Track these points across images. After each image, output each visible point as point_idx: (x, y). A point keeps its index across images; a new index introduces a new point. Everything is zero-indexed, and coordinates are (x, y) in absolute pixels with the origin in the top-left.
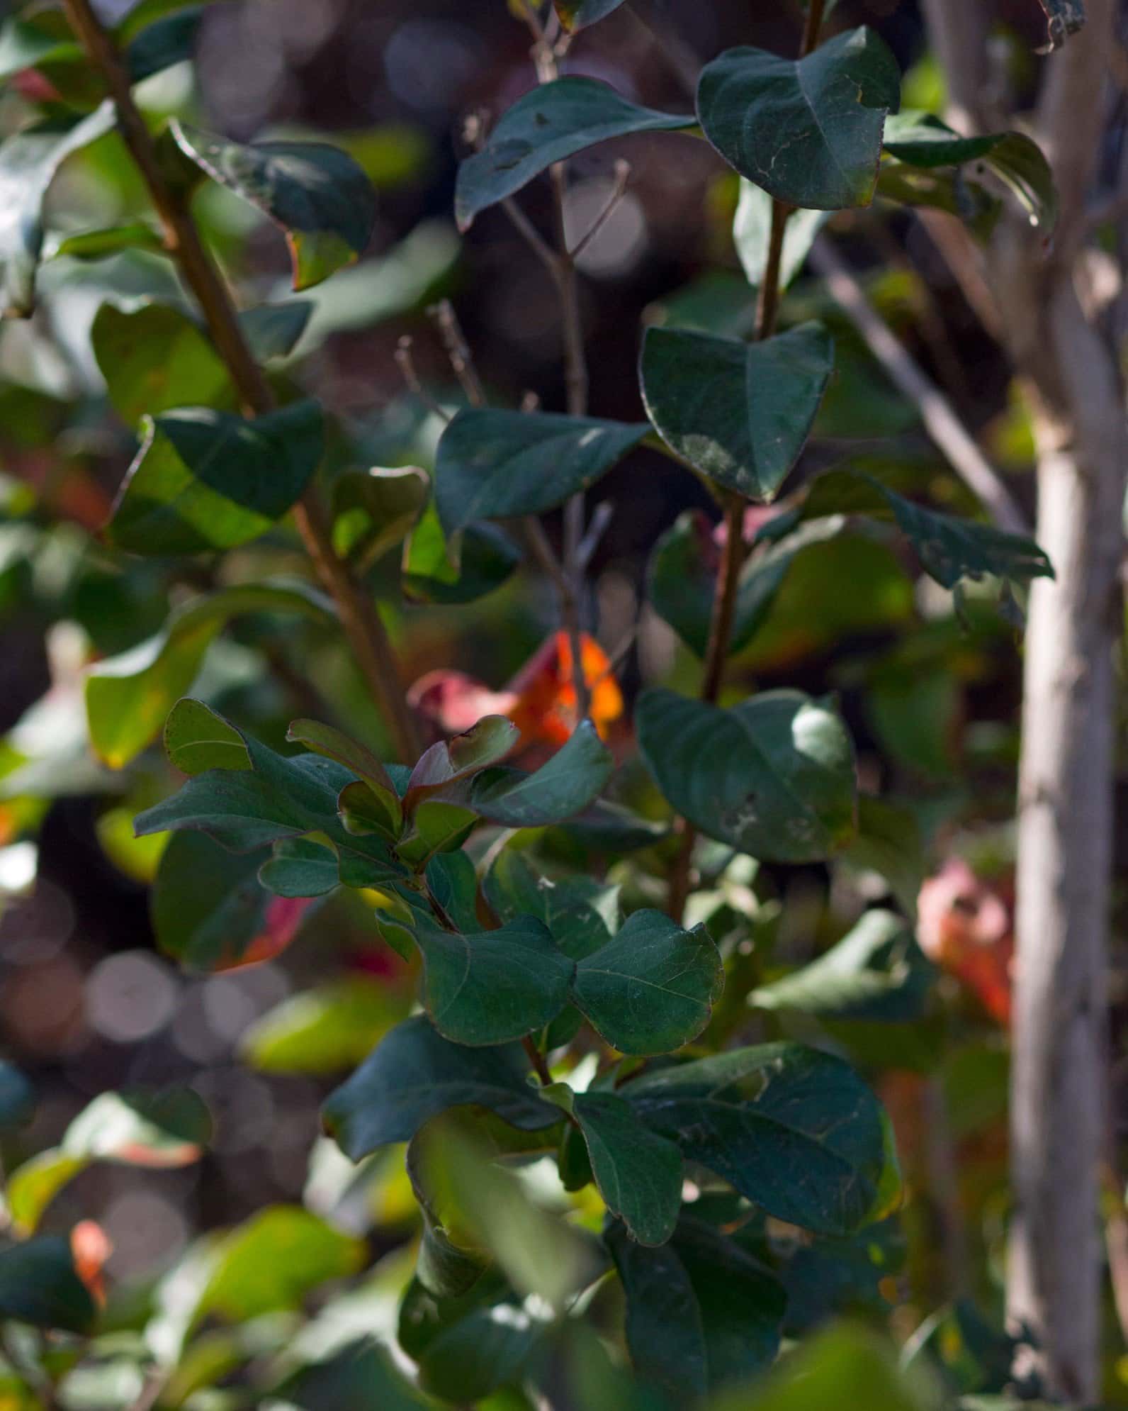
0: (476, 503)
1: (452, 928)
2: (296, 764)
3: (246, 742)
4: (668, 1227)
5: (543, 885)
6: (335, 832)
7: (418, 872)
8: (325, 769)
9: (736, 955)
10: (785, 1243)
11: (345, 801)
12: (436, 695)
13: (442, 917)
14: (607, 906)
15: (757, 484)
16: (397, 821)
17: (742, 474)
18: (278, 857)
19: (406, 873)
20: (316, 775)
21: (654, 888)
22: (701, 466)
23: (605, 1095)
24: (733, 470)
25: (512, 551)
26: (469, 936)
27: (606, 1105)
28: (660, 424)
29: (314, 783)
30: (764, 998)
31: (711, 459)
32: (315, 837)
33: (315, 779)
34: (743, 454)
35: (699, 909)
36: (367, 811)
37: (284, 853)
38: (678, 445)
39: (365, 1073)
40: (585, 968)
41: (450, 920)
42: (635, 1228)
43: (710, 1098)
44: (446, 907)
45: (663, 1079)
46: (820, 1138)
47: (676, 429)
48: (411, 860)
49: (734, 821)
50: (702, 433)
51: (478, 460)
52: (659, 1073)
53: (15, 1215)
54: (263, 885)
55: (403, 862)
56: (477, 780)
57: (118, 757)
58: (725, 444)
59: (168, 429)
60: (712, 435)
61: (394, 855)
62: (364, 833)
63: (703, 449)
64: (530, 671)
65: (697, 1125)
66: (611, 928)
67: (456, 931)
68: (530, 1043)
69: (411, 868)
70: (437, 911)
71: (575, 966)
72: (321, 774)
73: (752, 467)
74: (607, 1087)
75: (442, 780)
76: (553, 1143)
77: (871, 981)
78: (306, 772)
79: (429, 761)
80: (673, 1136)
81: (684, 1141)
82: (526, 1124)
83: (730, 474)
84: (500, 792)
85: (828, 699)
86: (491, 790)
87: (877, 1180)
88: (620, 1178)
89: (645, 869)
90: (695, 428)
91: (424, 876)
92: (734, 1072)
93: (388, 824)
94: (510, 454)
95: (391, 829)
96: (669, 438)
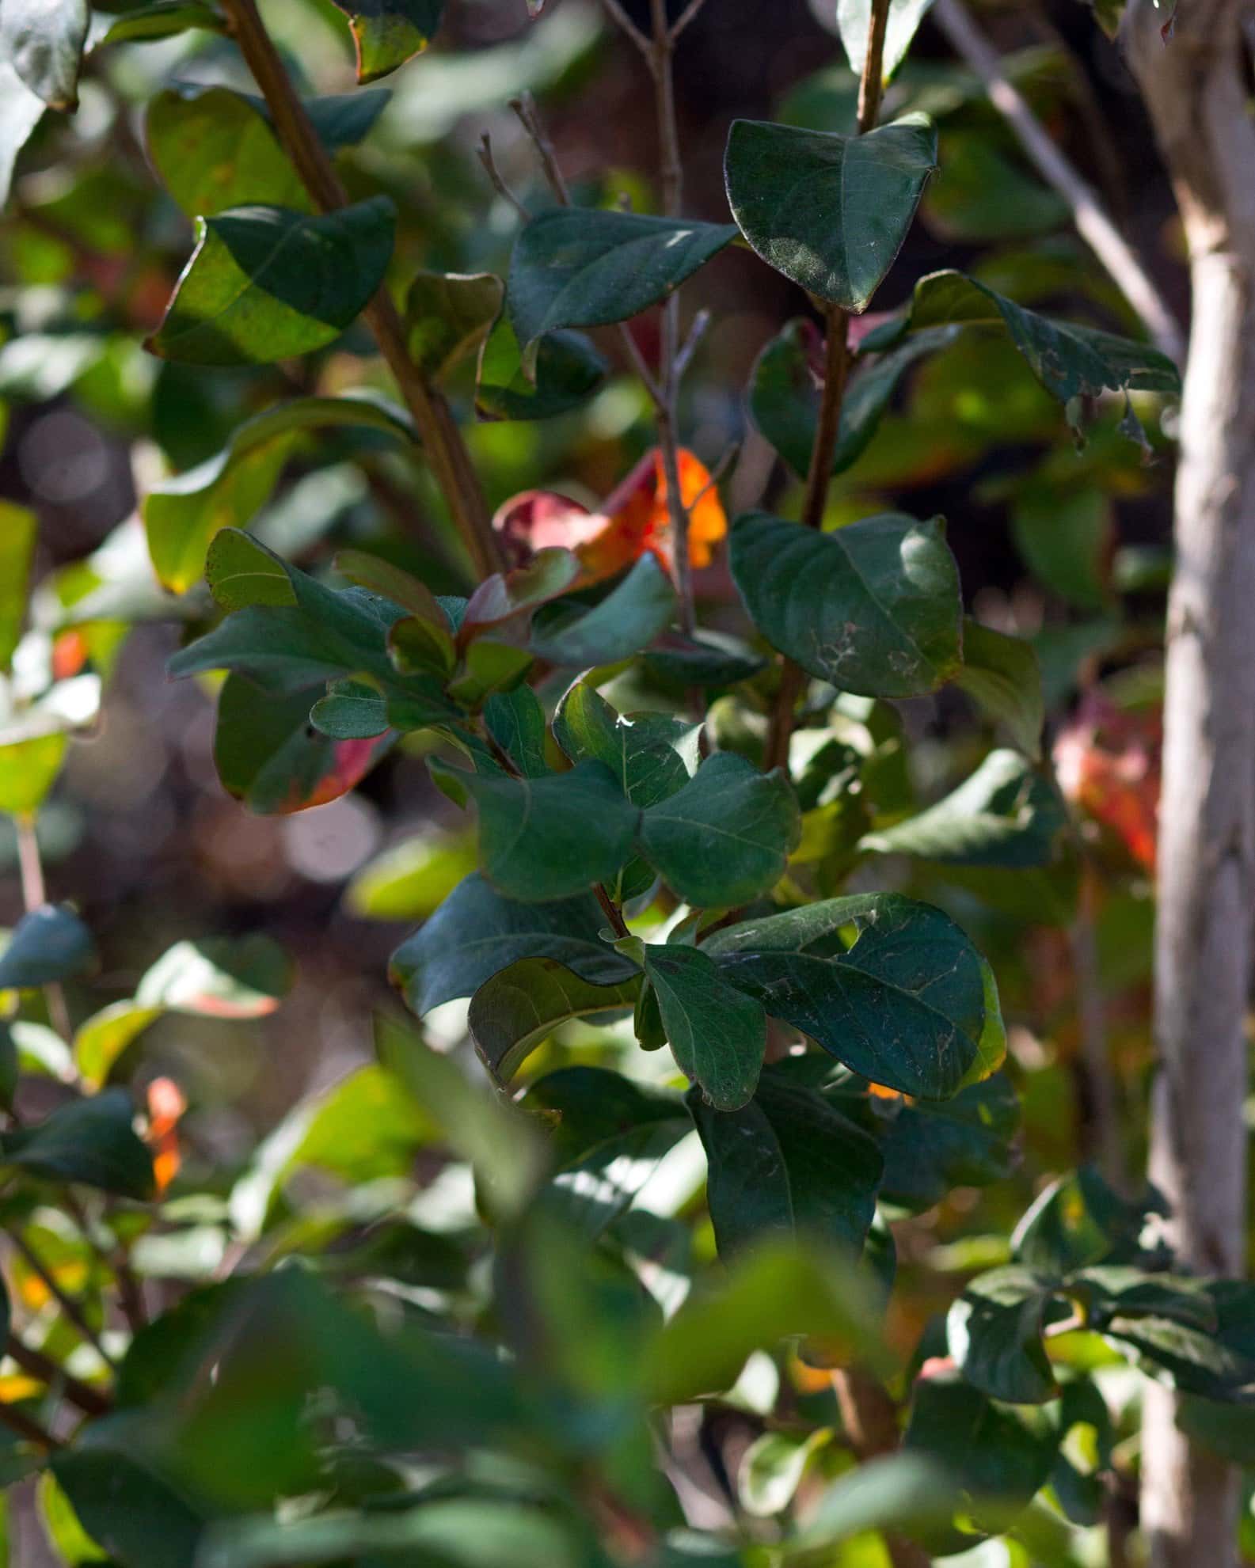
0: (554, 309)
1: (513, 772)
2: (346, 598)
3: (290, 576)
4: (749, 1089)
5: (621, 723)
6: (383, 672)
7: (476, 713)
8: (379, 602)
9: (844, 795)
10: (887, 1103)
11: (395, 639)
12: (525, 515)
13: (503, 760)
14: (687, 749)
15: (849, 292)
16: (450, 658)
17: (832, 281)
18: (332, 695)
19: (461, 714)
20: (367, 608)
21: (756, 723)
22: (788, 271)
23: (685, 948)
24: (824, 276)
25: (597, 361)
26: (532, 781)
27: (685, 960)
28: (745, 227)
29: (365, 618)
30: (875, 842)
31: (800, 264)
32: (363, 679)
33: (366, 613)
34: (836, 260)
35: (804, 748)
36: (419, 650)
37: (337, 692)
38: (763, 250)
39: (436, 922)
40: (653, 815)
41: (513, 764)
42: (711, 1092)
43: (798, 951)
44: (507, 751)
45: (747, 932)
46: (915, 993)
47: (762, 233)
48: (466, 701)
49: (829, 654)
50: (790, 236)
51: (556, 264)
52: (745, 925)
53: (83, 1072)
54: (315, 725)
55: (459, 704)
56: (536, 616)
57: (181, 584)
58: (815, 248)
59: (221, 229)
60: (800, 241)
61: (448, 695)
62: (415, 672)
63: (792, 254)
64: (625, 490)
65: (784, 980)
66: (691, 769)
67: (518, 775)
68: (603, 893)
69: (466, 708)
70: (497, 753)
71: (641, 816)
72: (374, 607)
73: (843, 273)
74: (688, 940)
75: (495, 617)
76: (631, 999)
77: (993, 824)
78: (356, 605)
79: (485, 595)
80: (757, 992)
81: (769, 996)
82: (602, 978)
83: (819, 282)
84: (557, 629)
85: (932, 524)
86: (551, 626)
87: (978, 1038)
88: (696, 1039)
89: (745, 704)
90: (784, 231)
91: (481, 718)
92: (826, 923)
93: (440, 660)
94: (591, 257)
95: (444, 666)
96: (755, 241)
